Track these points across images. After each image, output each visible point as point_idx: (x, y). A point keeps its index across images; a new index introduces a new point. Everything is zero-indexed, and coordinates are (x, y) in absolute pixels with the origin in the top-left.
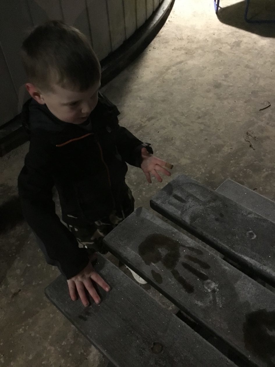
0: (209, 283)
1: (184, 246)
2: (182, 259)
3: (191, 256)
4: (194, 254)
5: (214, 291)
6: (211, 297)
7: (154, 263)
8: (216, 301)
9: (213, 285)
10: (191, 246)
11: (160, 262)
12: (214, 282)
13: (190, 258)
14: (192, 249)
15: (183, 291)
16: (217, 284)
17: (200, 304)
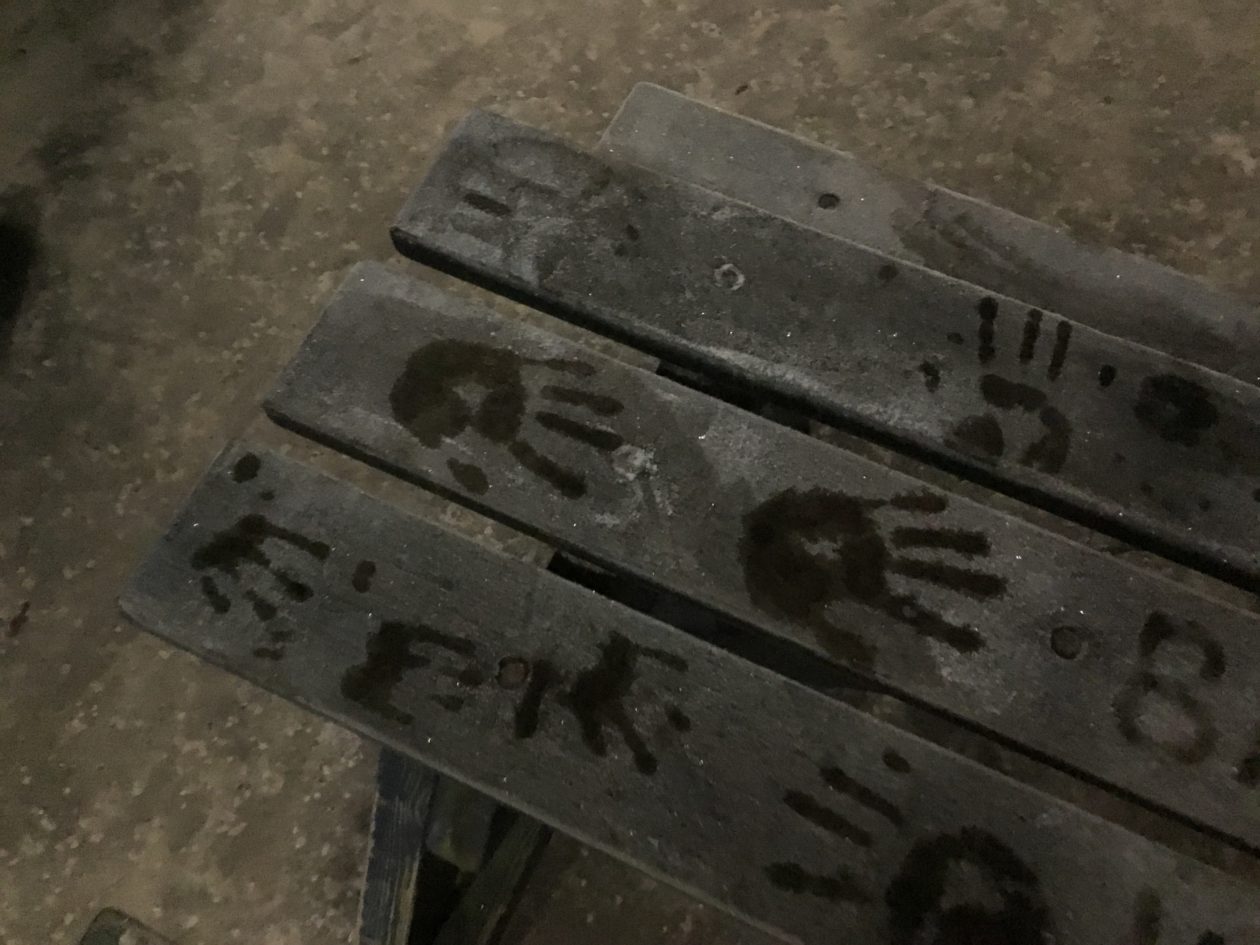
0: (627, 455)
1: (532, 362)
2: (535, 404)
3: (562, 386)
4: (570, 380)
5: (643, 474)
6: (640, 494)
7: (452, 435)
8: (654, 502)
9: (640, 458)
10: (553, 356)
11: (468, 429)
12: (642, 447)
13: (558, 393)
14: (558, 364)
15: (555, 497)
16: (651, 450)
17: (609, 520)
